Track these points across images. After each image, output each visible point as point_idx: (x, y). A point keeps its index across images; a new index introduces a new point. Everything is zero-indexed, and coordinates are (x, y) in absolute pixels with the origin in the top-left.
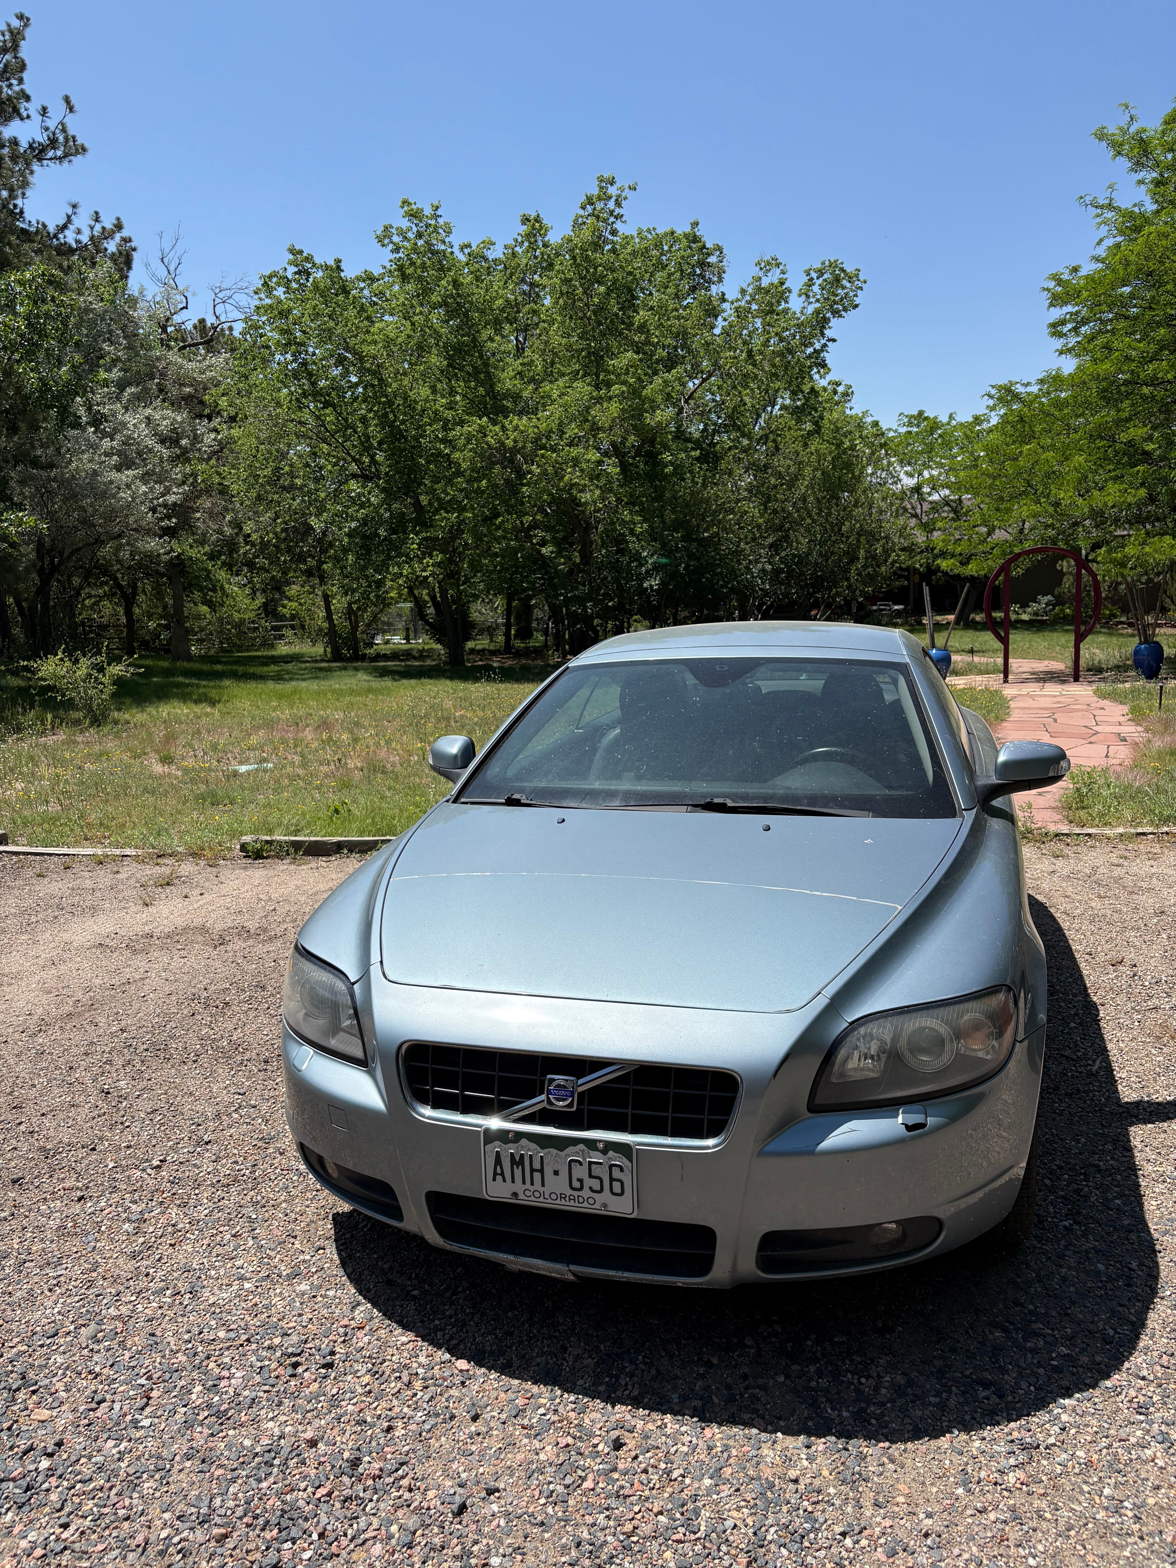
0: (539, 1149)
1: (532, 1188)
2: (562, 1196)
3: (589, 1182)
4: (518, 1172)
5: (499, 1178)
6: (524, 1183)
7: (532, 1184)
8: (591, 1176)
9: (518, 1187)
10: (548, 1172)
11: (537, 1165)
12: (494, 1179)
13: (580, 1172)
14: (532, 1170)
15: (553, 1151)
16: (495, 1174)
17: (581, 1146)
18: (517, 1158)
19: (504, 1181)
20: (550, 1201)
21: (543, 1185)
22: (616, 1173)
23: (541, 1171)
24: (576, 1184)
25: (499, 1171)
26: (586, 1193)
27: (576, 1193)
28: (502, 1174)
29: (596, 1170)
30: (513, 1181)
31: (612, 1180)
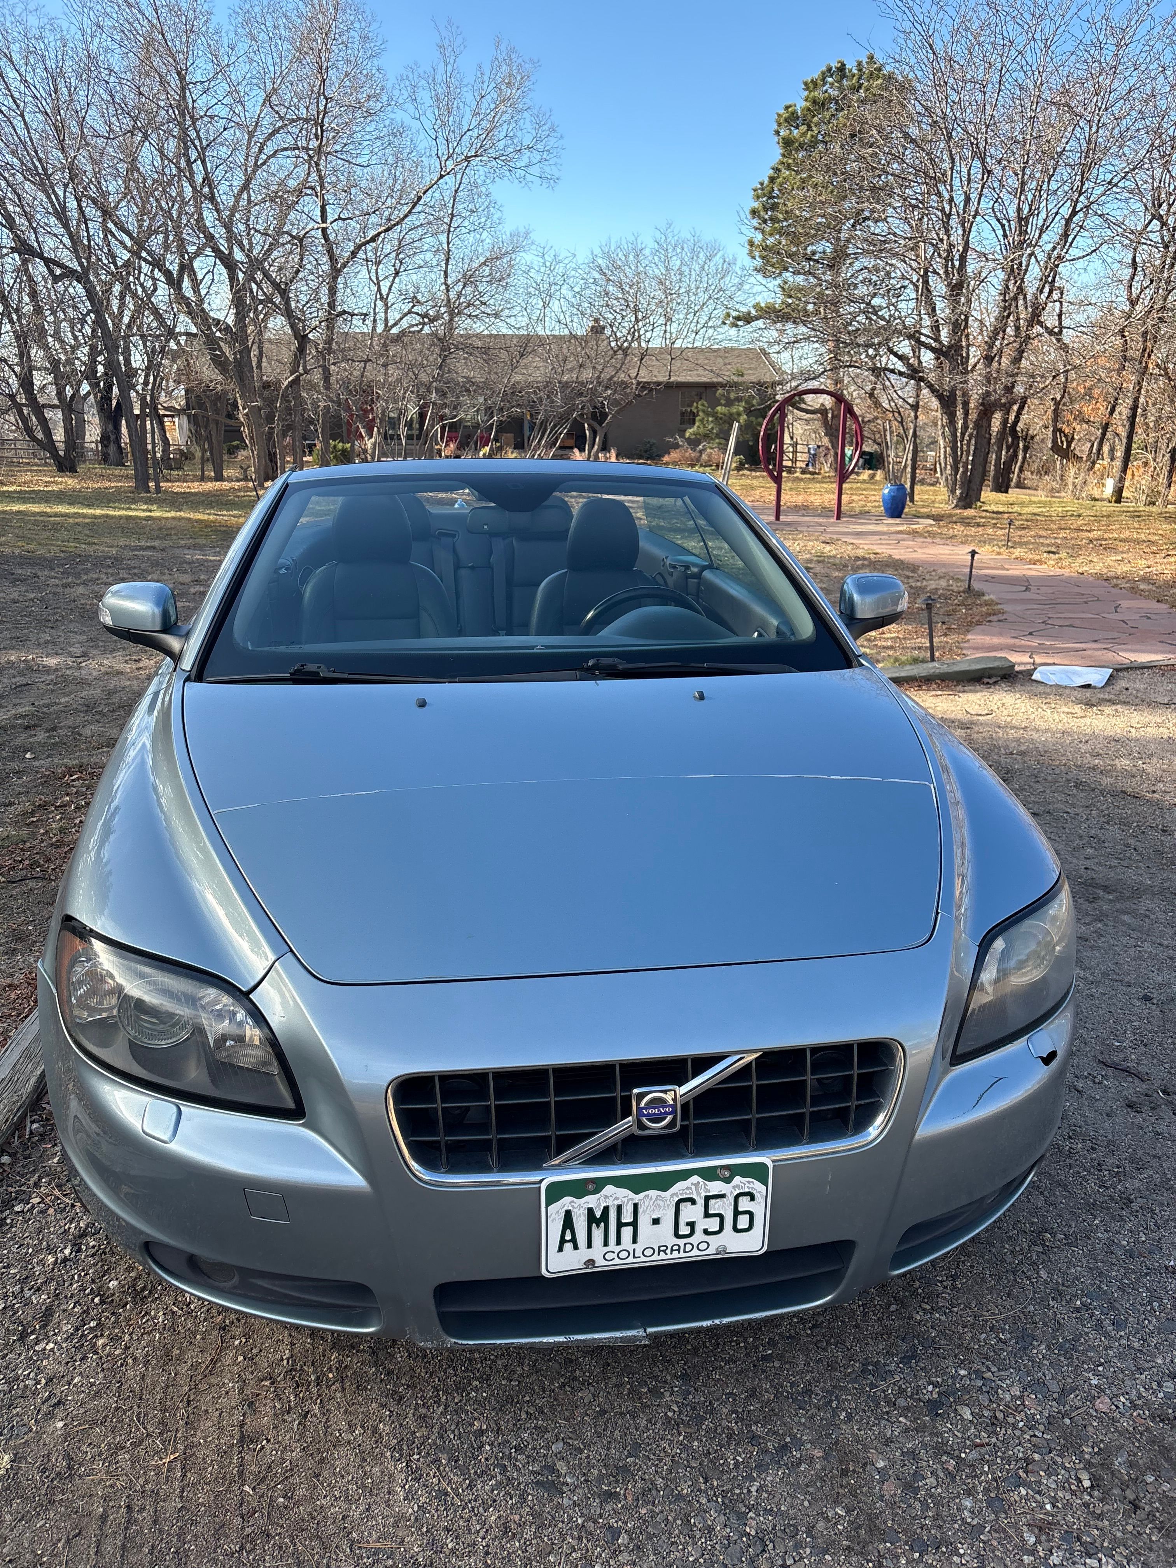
0: (631, 1195)
1: (617, 1249)
2: (662, 1249)
3: (703, 1224)
4: (598, 1234)
5: (568, 1246)
6: (606, 1244)
7: (618, 1243)
8: (707, 1215)
9: (597, 1253)
10: (644, 1222)
11: (627, 1218)
12: (561, 1249)
13: (689, 1213)
14: (620, 1225)
15: (653, 1193)
16: (563, 1241)
17: (695, 1179)
18: (598, 1214)
19: (576, 1247)
20: (643, 1259)
21: (635, 1241)
22: (745, 1204)
23: (634, 1224)
24: (684, 1230)
25: (568, 1237)
26: (699, 1236)
27: (681, 1242)
28: (574, 1241)
29: (715, 1206)
30: (589, 1245)
31: (737, 1213)
